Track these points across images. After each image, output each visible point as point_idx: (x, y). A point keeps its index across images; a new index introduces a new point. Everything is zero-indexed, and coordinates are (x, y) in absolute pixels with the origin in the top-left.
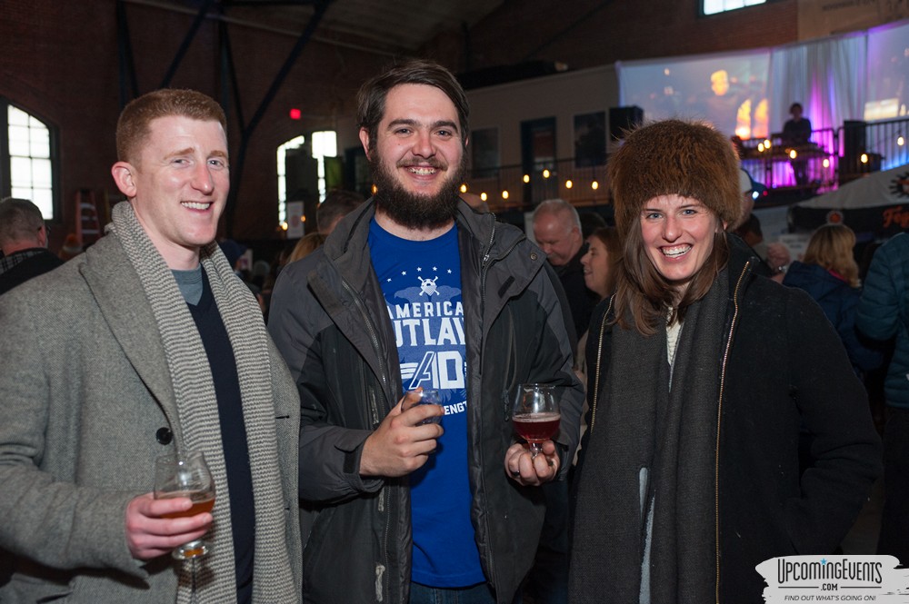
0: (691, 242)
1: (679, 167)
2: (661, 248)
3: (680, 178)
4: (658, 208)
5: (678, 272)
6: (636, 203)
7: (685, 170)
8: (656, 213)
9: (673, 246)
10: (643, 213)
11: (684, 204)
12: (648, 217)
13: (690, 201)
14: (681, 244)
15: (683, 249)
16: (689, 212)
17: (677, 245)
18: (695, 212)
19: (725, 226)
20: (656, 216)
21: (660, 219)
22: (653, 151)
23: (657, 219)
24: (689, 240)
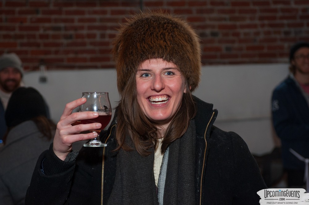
0: (170, 95)
1: (165, 41)
2: (149, 98)
3: (165, 46)
4: (149, 69)
5: (160, 114)
6: (134, 63)
7: (169, 43)
8: (147, 73)
9: (158, 96)
10: (138, 73)
11: (167, 67)
12: (141, 76)
13: (171, 65)
14: (163, 95)
15: (164, 98)
16: (169, 73)
17: (161, 95)
18: (174, 74)
19: (190, 88)
20: (147, 75)
21: (150, 78)
22: (147, 30)
23: (147, 78)
24: (169, 92)
